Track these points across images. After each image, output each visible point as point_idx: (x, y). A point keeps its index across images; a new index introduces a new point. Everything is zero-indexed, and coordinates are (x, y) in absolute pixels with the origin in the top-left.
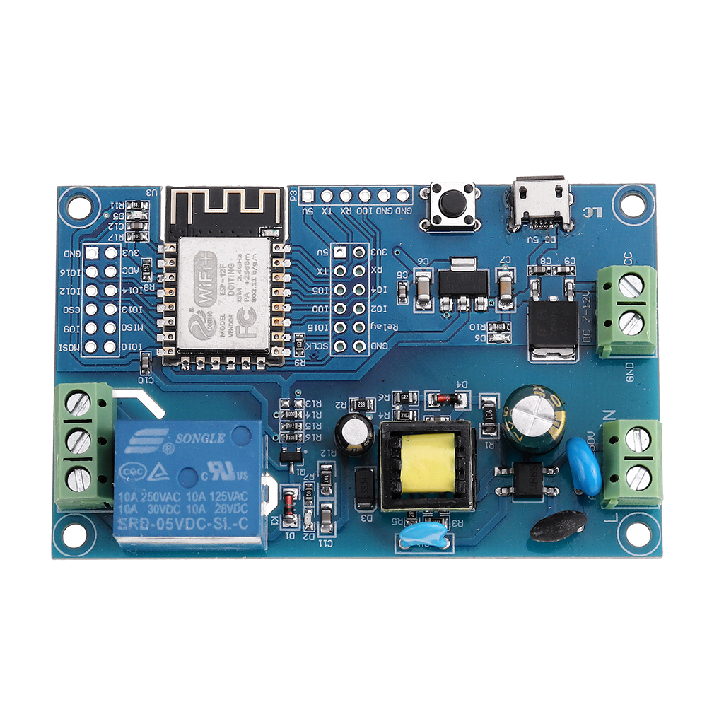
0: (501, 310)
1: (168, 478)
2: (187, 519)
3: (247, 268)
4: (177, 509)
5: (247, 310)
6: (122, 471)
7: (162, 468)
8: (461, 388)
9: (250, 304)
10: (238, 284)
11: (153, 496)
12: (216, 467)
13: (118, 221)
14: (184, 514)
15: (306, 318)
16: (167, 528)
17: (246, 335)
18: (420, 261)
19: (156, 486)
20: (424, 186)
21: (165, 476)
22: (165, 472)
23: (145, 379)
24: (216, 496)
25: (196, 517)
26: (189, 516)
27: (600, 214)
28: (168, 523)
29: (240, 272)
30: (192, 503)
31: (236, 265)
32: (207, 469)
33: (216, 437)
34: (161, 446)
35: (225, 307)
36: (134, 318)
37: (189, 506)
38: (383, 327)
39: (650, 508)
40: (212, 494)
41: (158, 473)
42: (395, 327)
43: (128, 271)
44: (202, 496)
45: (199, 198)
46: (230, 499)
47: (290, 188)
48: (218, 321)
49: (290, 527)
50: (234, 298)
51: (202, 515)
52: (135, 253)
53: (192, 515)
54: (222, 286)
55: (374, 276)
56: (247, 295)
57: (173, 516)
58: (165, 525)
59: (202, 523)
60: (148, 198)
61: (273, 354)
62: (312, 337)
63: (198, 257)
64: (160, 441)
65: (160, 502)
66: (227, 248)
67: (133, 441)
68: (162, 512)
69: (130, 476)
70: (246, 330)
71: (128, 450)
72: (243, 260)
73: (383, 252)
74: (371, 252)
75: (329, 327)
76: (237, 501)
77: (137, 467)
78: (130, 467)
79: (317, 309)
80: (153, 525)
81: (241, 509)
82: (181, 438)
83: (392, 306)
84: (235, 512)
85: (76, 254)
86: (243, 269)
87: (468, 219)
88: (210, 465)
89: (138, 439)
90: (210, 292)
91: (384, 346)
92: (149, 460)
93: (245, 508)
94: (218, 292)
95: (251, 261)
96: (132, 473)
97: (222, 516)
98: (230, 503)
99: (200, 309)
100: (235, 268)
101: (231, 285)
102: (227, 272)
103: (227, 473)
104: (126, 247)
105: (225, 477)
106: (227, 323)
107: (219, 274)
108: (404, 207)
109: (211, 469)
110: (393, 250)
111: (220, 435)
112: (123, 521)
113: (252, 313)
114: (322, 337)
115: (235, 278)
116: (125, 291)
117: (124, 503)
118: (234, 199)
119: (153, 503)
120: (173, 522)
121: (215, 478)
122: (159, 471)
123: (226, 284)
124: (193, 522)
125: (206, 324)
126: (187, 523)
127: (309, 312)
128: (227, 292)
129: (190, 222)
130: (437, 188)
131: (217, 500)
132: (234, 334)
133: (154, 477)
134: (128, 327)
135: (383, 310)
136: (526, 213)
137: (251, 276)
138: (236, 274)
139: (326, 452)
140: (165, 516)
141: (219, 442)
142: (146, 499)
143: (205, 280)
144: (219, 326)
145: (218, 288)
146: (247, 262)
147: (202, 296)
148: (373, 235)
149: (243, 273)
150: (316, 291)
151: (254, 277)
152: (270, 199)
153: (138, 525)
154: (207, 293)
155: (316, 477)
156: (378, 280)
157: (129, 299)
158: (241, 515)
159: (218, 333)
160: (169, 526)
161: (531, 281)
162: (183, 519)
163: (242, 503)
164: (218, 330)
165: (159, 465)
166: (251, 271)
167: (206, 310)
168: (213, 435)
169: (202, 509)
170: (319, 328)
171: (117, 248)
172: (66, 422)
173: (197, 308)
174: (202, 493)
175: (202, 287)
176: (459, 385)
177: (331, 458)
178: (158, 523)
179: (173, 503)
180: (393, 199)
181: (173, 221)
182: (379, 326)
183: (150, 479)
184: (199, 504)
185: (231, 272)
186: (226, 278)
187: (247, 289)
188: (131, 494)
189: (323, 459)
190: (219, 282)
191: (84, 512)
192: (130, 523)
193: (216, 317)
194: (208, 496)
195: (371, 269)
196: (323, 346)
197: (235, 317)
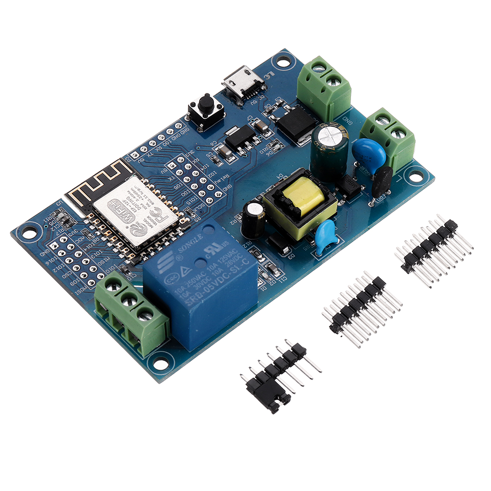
0: (267, 137)
1: (191, 270)
2: (217, 279)
3: (137, 194)
4: (209, 278)
5: (153, 209)
6: (167, 282)
7: (184, 268)
8: (281, 178)
9: (152, 206)
10: (139, 203)
11: (191, 282)
12: (210, 249)
13: (54, 225)
14: (214, 278)
15: (182, 204)
16: (212, 289)
17: (163, 219)
18: (212, 144)
19: (189, 277)
20: (185, 116)
21: (189, 270)
22: (187, 269)
23: (131, 277)
24: (221, 261)
25: (221, 275)
26: (217, 277)
27: (273, 74)
28: (210, 287)
29: (134, 197)
30: (213, 271)
31: (130, 196)
32: (206, 253)
33: (198, 238)
34: (175, 259)
35: (141, 216)
36: (101, 257)
37: (213, 273)
38: (221, 180)
39: (410, 163)
40: (219, 261)
41: (184, 272)
42: (227, 176)
43: (79, 241)
44: (215, 265)
45: (84, 188)
46: (229, 257)
47: (124, 157)
48: (145, 223)
49: (260, 285)
50: (143, 209)
51: (222, 272)
52: (75, 232)
53: (218, 276)
54: (132, 209)
55: (197, 164)
56: (147, 204)
57: (209, 282)
58: (210, 289)
59: (226, 276)
60: (60, 206)
61: (182, 223)
62: (193, 206)
63: (110, 206)
64: (172, 258)
65: (197, 282)
66: (119, 193)
67: (159, 267)
68: (203, 284)
69: (172, 281)
71: (161, 272)
72: (132, 192)
73: (192, 152)
74: (186, 156)
75: (196, 197)
76: (233, 255)
77: (172, 276)
78: (168, 278)
79: (184, 194)
80: (204, 293)
81: (239, 257)
82: (181, 250)
83: (218, 169)
84: (237, 260)
85: (46, 252)
86: (135, 195)
87: (219, 106)
88: (206, 250)
89: (161, 265)
90: (129, 215)
91: (229, 186)
92: (175, 268)
93: (240, 255)
94: (133, 212)
95: (136, 190)
96: (172, 280)
97: (233, 266)
98: (231, 258)
99: (131, 224)
100: (131, 198)
101: (136, 205)
102: (129, 202)
103: (217, 248)
104: (68, 232)
105: (218, 250)
106: (149, 221)
107: (125, 205)
108: (183, 130)
109: (209, 252)
110: (195, 148)
111: (198, 236)
112: (188, 301)
113: (157, 209)
114: (198, 202)
115: (135, 201)
116: (86, 250)
117: (181, 294)
118: (102, 177)
119: (194, 284)
120: (212, 284)
121: (214, 254)
122: (184, 270)
123: (133, 206)
124: (221, 278)
125: (140, 228)
126: (219, 280)
127: (182, 198)
128: (136, 209)
129: (90, 200)
130: (193, 104)
131: (223, 261)
132: (157, 222)
133: (184, 274)
134: (102, 262)
135: (215, 173)
136: (242, 90)
137: (142, 196)
138: (134, 200)
139: (246, 245)
140: (206, 285)
141: (200, 239)
142: (189, 285)
143: (122, 212)
144: (146, 225)
145: (131, 210)
146: (135, 192)
147: (126, 219)
148: (180, 149)
149: (136, 197)
150: (176, 188)
151: (143, 195)
152: (118, 166)
153: (197, 297)
154: (127, 216)
156: (201, 165)
157: (91, 252)
158: (241, 259)
159: (149, 228)
160: (212, 287)
161: (269, 118)
162: (215, 281)
163: (236, 254)
164: (148, 226)
165: (182, 268)
166: (140, 193)
167: (134, 223)
168: (195, 238)
169: (220, 270)
170: (192, 200)
171: (65, 236)
173: (129, 225)
174: (214, 264)
175: (123, 215)
176: (279, 178)
178: (205, 290)
179: (204, 277)
180: (176, 130)
181: (82, 205)
182: (219, 181)
183: (183, 276)
184: (216, 269)
185: (131, 200)
186: (130, 204)
187: (145, 202)
188: (180, 288)
190: (129, 208)
191: (157, 349)
192: (193, 300)
193: (141, 222)
194: (218, 263)
195: (193, 163)
196: (202, 206)
197: (151, 216)
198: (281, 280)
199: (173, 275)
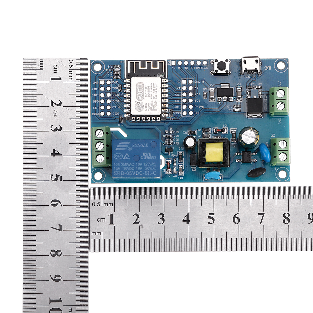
0: (238, 101)
2: (136, 172)
3: (154, 88)
4: (133, 168)
5: (154, 101)
6: (115, 156)
7: (128, 155)
8: (224, 127)
9: (155, 100)
10: (151, 93)
11: (125, 164)
12: (145, 155)
13: (111, 72)
14: (135, 170)
15: (174, 104)
17: (154, 110)
18: (211, 85)
19: (126, 161)
20: (212, 60)
21: (129, 158)
22: (129, 156)
23: (120, 125)
24: (146, 164)
25: (139, 171)
26: (137, 171)
27: (270, 69)
28: (130, 173)
29: (151, 89)
30: (138, 166)
31: (150, 87)
32: (143, 155)
33: (145, 145)
34: (127, 148)
35: (146, 101)
36: (116, 104)
37: (137, 167)
38: (199, 107)
39: (286, 166)
41: (126, 157)
42: (203, 107)
43: (114, 88)
44: (141, 164)
45: (137, 64)
46: (150, 165)
47: (168, 60)
48: (145, 106)
49: (169, 173)
50: (150, 98)
51: (141, 170)
52: (116, 83)
53: (138, 170)
54: (146, 94)
55: (195, 90)
56: (154, 97)
57: (132, 171)
58: (129, 174)
59: (141, 173)
60: (120, 64)
61: (163, 116)
62: (176, 110)
63: (137, 84)
64: (127, 146)
65: (127, 166)
66: (147, 81)
67: (118, 146)
68: (128, 169)
69: (118, 158)
70: (154, 108)
71: (117, 149)
72: (153, 85)
73: (199, 82)
74: (195, 82)
75: (181, 107)
76: (152, 166)
77: (120, 155)
78: (117, 155)
79: (177, 101)
80: (125, 174)
82: (134, 145)
83: (202, 100)
84: (152, 169)
85: (97, 83)
86: (153, 88)
87: (227, 71)
88: (144, 154)
89: (120, 146)
90: (142, 96)
91: (199, 113)
92: (124, 152)
93: (155, 168)
94: (145, 96)
95: (155, 85)
96: (118, 157)
97: (148, 171)
98: (150, 166)
99: (139, 101)
100: (150, 88)
101: (149, 94)
102: (147, 89)
103: (149, 156)
104: (113, 80)
105: (148, 158)
106: (147, 106)
107: (144, 89)
108: (205, 67)
109: (144, 155)
110: (202, 81)
111: (147, 144)
112: (115, 172)
113: (156, 102)
114: (179, 110)
115: (150, 91)
116: (113, 95)
117: (116, 166)
118: (149, 64)
119: (125, 166)
120: (132, 172)
121: (145, 158)
122: (127, 156)
123: (147, 93)
125: (141, 106)
126: (136, 173)
127: (174, 102)
128: (147, 95)
129: (135, 72)
130: (216, 61)
131: (146, 165)
132: (150, 110)
133: (125, 158)
134: (115, 107)
135: (199, 101)
136: (246, 69)
137: (155, 91)
139: (180, 148)
140: (129, 171)
141: (146, 146)
142: (123, 165)
143: (140, 92)
144: (145, 107)
145: (144, 94)
146: (154, 86)
147: (139, 97)
148: (195, 76)
149: (152, 89)
150: (176, 95)
151: (156, 90)
152: (161, 64)
153: (120, 174)
154: (140, 96)
155: (177, 156)
156: (197, 91)
157: (115, 98)
158: (154, 170)
159: (145, 109)
160: (131, 174)
161: (248, 91)
162: (135, 172)
163: (154, 166)
164: (145, 108)
165: (127, 154)
166: (155, 88)
167: (140, 102)
169: (141, 168)
170: (178, 107)
171: (110, 81)
172: (95, 139)
173: (137, 101)
175: (139, 94)
177: (182, 150)
178: (127, 173)
179: (132, 167)
180: (202, 64)
181: (129, 72)
182: (197, 106)
183: (124, 158)
184: (140, 167)
185: (149, 89)
186: (147, 91)
187: (154, 95)
188: (118, 163)
189: (179, 150)
190: (145, 92)
191: (101, 168)
192: (118, 173)
193: (144, 104)
194: (143, 164)
195: (195, 88)
196: (179, 113)
197: (150, 104)
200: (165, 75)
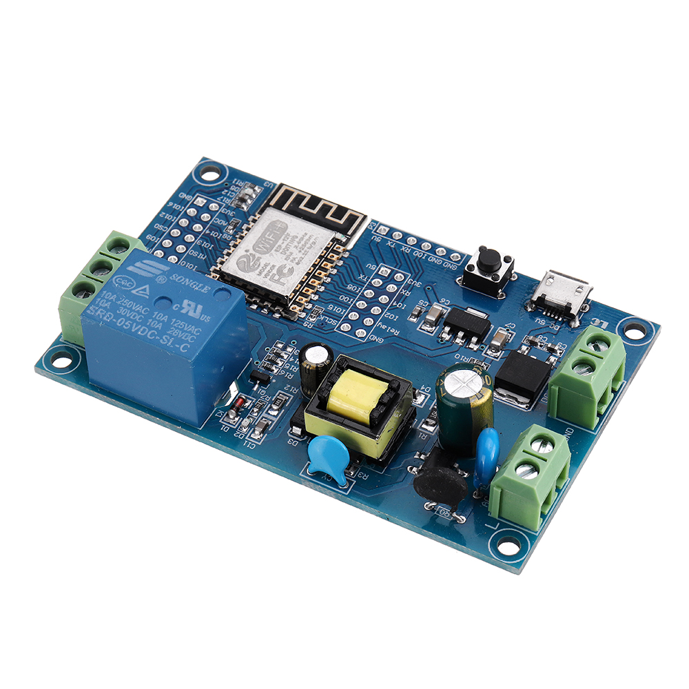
0: (488, 355)
1: (147, 297)
2: (144, 327)
3: (306, 243)
4: (140, 318)
6: (115, 281)
7: (148, 290)
8: (423, 390)
9: (294, 265)
10: (292, 249)
11: (127, 303)
12: (189, 305)
13: (233, 191)
14: (144, 323)
15: (332, 300)
16: (124, 326)
17: (278, 281)
18: (443, 300)
19: (135, 298)
21: (147, 295)
22: (148, 292)
24: (176, 322)
25: (152, 329)
26: (147, 326)
27: (604, 326)
28: (126, 324)
29: (299, 243)
30: (154, 319)
31: (299, 238)
32: (181, 303)
33: (203, 288)
34: (157, 276)
35: (274, 259)
36: (202, 249)
37: (150, 320)
38: (386, 329)
39: (529, 532)
40: (174, 320)
41: (142, 291)
42: (397, 333)
43: (218, 222)
44: (166, 318)
45: (300, 198)
46: (185, 329)
47: (373, 220)
48: (262, 265)
49: (229, 423)
50: (285, 257)
51: (156, 329)
52: (231, 214)
53: (149, 326)
54: (280, 246)
55: (401, 296)
56: (295, 259)
57: (135, 321)
58: (124, 324)
59: (152, 335)
60: (263, 187)
61: (291, 309)
62: (327, 313)
64: (158, 272)
65: (131, 309)
66: (299, 226)
67: (138, 264)
68: (128, 315)
69: (120, 284)
70: (279, 279)
71: (130, 268)
72: (307, 237)
73: (418, 284)
74: (409, 280)
75: (345, 312)
76: (190, 332)
77: (129, 281)
78: (124, 278)
79: (343, 298)
80: (114, 320)
81: (189, 339)
82: (174, 277)
83: (403, 319)
84: (183, 338)
85: (188, 197)
86: (303, 242)
87: (496, 277)
88: (186, 302)
89: (143, 265)
90: (268, 246)
91: (380, 341)
92: (142, 280)
93: (192, 339)
94: (275, 248)
95: (312, 240)
96: (123, 283)
97: (171, 336)
98: (184, 331)
99: (254, 253)
100: (297, 240)
101: (287, 248)
102: (288, 241)
103: (195, 312)
104: (228, 207)
105: (191, 314)
106: (268, 268)
107: (283, 237)
108: (452, 264)
109: (185, 305)
110: (426, 286)
111: (206, 287)
112: (95, 309)
113: (291, 270)
114: (337, 317)
115: (293, 245)
116: (208, 232)
117: (104, 299)
118: (326, 208)
119: (125, 307)
120: (132, 325)
121: (184, 311)
122: (144, 290)
123: (284, 246)
124: (147, 331)
125: (251, 264)
127: (336, 298)
128: (281, 251)
129: (285, 207)
130: (483, 249)
131: (175, 325)
132: (269, 277)
133: (137, 292)
134: (195, 254)
135: (395, 318)
136: (544, 295)
137: (306, 248)
138: (296, 244)
139: (290, 388)
140: (128, 319)
141: (203, 291)
142: (122, 303)
143: (270, 238)
144: (260, 268)
145: (277, 246)
146: (308, 240)
147: (261, 246)
148: (417, 271)
149: (300, 245)
150: (350, 287)
151: (308, 250)
152: (352, 218)
153: (103, 316)
154: (265, 245)
155: (271, 399)
156: (402, 299)
157: (206, 238)
158: (187, 342)
159: (257, 272)
160: (126, 326)
162: (140, 326)
163: (192, 334)
164: (258, 270)
165: (147, 286)
166: (308, 246)
167: (258, 255)
168: (201, 285)
169: (160, 326)
170: (338, 310)
171: (220, 206)
172: (100, 253)
173: (252, 251)
174: (167, 316)
175: (265, 241)
176: (422, 388)
177: (292, 393)
178: (119, 320)
179: (140, 314)
180: (447, 256)
181: (271, 203)
182: (384, 327)
183: (134, 292)
184: (159, 322)
185: (293, 240)
186: (286, 243)
187: (297, 255)
188: (113, 295)
189: (285, 391)
190: (280, 242)
191: (80, 348)
192: (99, 312)
193: (263, 262)
194: (170, 320)
195: (401, 291)
196: (333, 322)
197: (276, 268)
198: (247, 444)
199: (131, 281)
200: (348, 240)
